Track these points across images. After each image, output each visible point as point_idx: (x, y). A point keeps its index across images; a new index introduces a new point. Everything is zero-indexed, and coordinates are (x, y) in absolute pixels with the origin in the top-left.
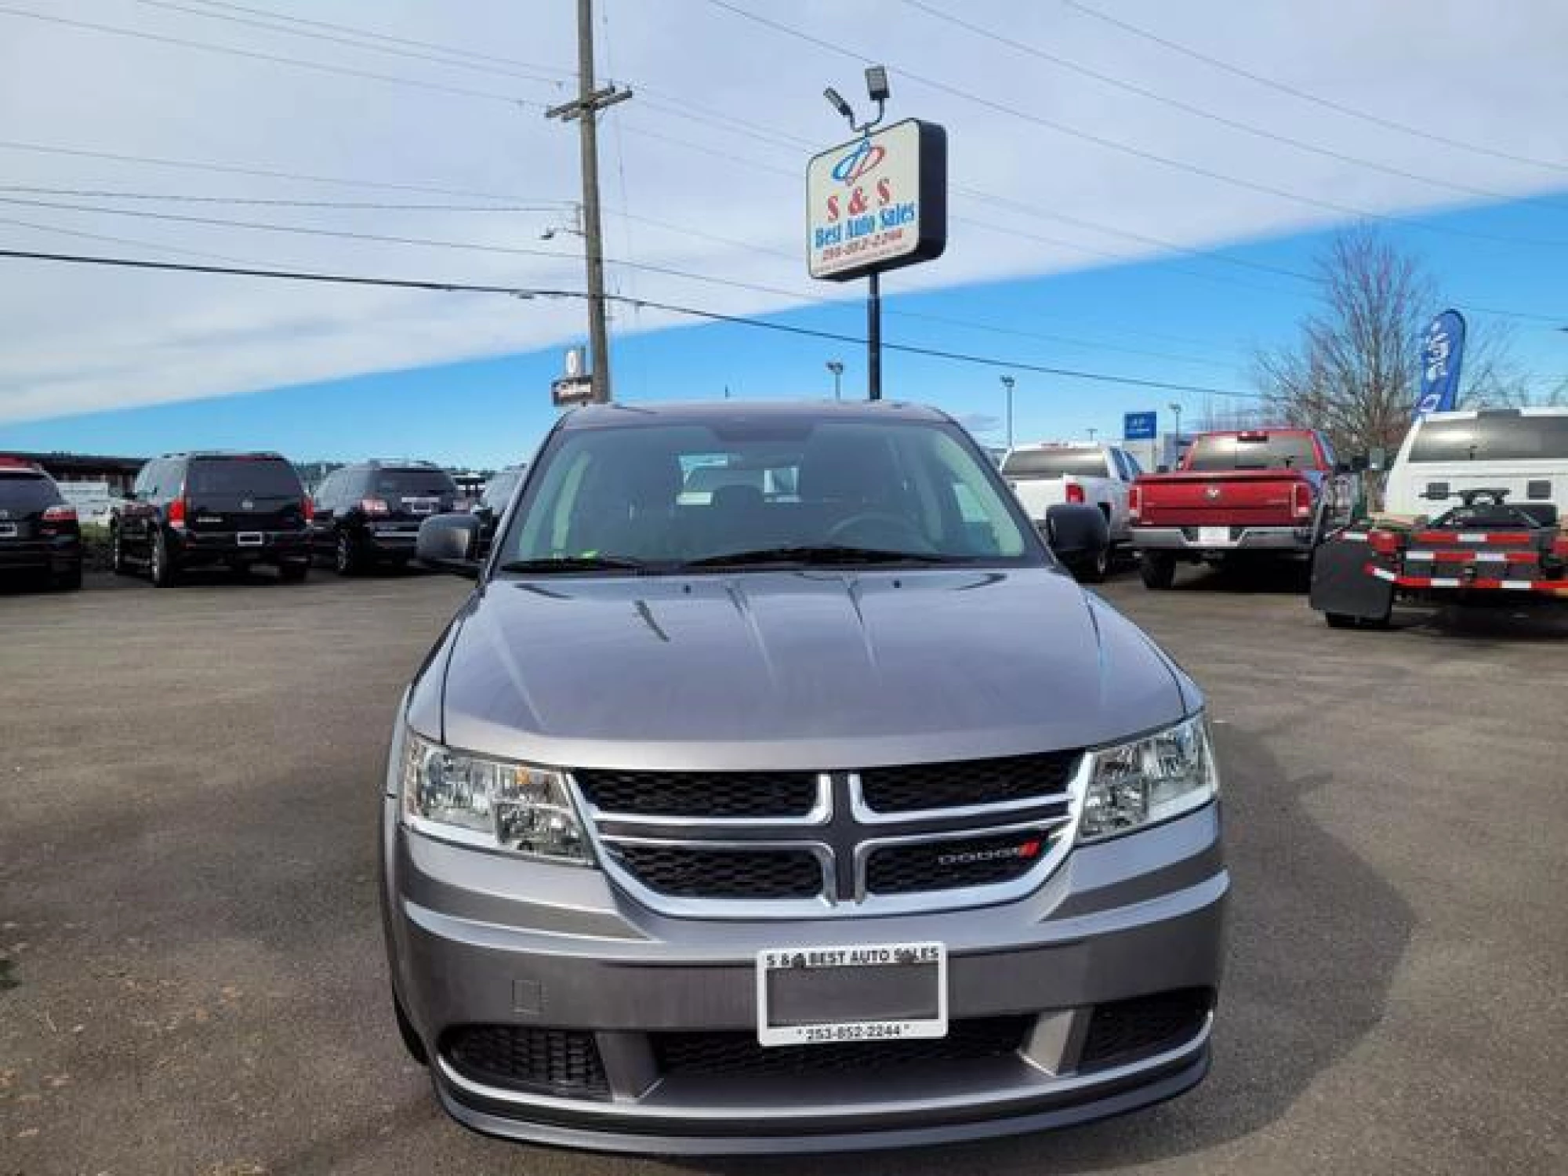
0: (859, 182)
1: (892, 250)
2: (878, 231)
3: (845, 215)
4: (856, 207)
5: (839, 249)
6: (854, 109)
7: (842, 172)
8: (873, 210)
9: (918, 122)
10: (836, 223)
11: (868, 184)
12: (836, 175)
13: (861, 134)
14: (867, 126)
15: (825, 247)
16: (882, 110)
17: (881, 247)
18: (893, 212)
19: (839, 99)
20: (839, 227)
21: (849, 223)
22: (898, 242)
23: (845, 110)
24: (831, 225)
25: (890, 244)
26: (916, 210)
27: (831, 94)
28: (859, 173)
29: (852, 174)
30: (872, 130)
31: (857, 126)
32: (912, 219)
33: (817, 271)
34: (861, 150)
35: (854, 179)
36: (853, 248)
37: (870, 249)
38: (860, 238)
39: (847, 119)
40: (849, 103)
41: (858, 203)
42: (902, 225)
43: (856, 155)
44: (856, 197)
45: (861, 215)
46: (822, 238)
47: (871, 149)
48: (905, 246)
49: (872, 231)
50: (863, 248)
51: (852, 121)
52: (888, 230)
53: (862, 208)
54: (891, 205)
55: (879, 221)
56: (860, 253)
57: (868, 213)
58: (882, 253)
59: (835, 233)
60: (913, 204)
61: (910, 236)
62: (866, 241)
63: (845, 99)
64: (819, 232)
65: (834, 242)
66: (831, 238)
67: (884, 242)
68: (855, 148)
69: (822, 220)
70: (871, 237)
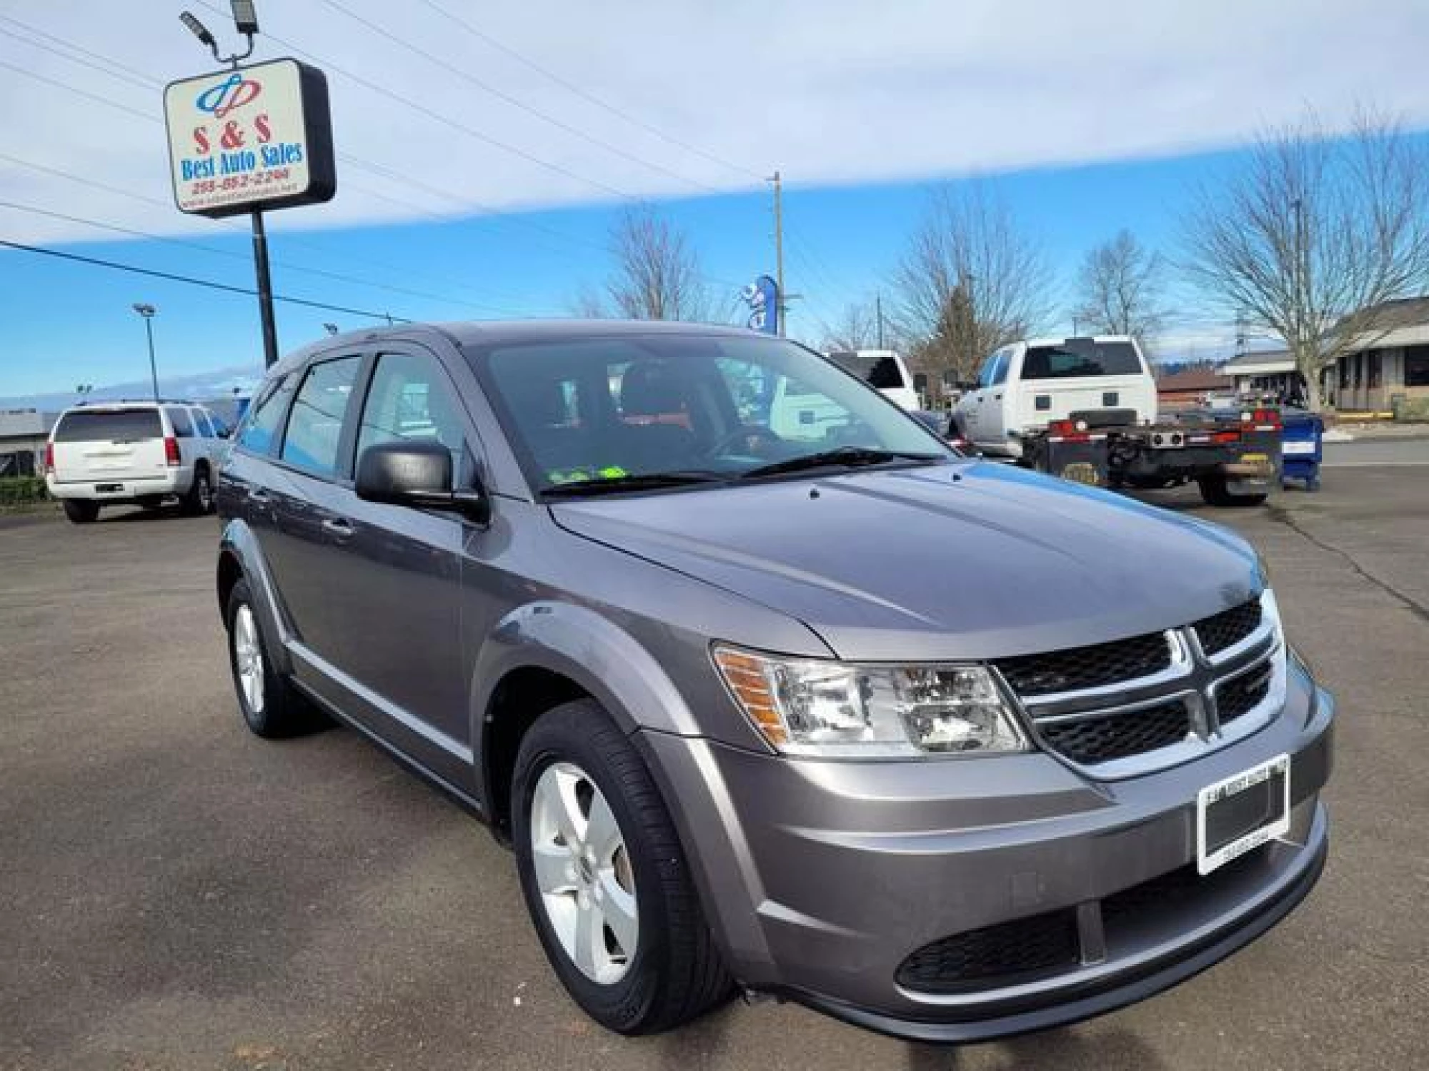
0: (231, 115)
1: (278, 189)
2: (259, 167)
3: (216, 150)
4: (230, 141)
5: (212, 183)
6: (216, 39)
7: (209, 103)
8: (251, 143)
9: (299, 64)
10: (207, 157)
11: (244, 118)
12: (201, 104)
13: (230, 65)
14: (234, 59)
15: (194, 180)
16: (251, 45)
17: (263, 186)
18: (276, 151)
19: (200, 26)
20: (211, 160)
21: (224, 157)
22: (284, 181)
23: (206, 38)
24: (201, 158)
25: (275, 183)
26: (303, 150)
27: (188, 18)
28: (231, 106)
29: (224, 104)
30: (240, 62)
31: (222, 56)
32: (300, 159)
33: (185, 205)
34: (231, 82)
35: (226, 110)
36: (229, 183)
37: (251, 186)
38: (239, 175)
39: (209, 47)
40: (212, 32)
41: (231, 137)
42: (287, 165)
43: (226, 87)
44: (229, 130)
45: (235, 151)
46: (189, 170)
47: (243, 84)
48: (295, 186)
49: (252, 166)
50: (243, 185)
51: (215, 52)
52: (272, 168)
53: (238, 143)
54: (273, 143)
55: (259, 159)
56: (239, 190)
57: (246, 149)
58: (267, 191)
59: (208, 167)
60: (298, 146)
61: (299, 177)
62: (246, 177)
63: (207, 27)
64: (186, 164)
65: (206, 175)
66: (201, 171)
67: (268, 180)
68: (225, 79)
69: (187, 150)
70: (251, 174)
